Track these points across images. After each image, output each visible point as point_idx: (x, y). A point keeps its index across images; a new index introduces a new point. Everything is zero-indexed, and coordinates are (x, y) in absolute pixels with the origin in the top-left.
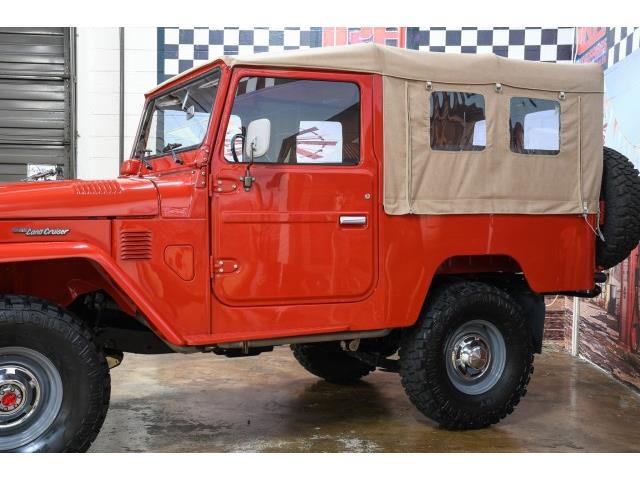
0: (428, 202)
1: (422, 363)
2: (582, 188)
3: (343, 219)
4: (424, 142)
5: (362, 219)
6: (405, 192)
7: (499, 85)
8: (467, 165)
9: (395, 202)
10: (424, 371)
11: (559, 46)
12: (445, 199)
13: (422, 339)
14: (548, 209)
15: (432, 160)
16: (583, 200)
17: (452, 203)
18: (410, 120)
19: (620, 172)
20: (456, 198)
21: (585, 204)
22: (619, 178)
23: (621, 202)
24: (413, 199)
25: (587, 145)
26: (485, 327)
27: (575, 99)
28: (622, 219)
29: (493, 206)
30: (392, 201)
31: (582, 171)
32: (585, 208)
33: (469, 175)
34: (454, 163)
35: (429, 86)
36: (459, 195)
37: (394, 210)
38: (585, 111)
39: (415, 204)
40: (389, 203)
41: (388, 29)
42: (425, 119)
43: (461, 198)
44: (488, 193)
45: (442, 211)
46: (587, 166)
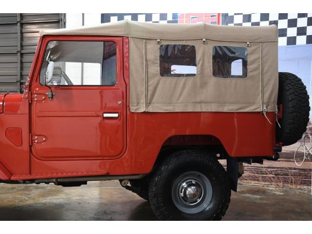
0: (158, 105)
1: (155, 194)
2: (263, 97)
3: (105, 115)
4: (156, 73)
5: (116, 115)
6: (143, 100)
7: (204, 40)
8: (184, 84)
9: (138, 105)
10: (156, 199)
12: (170, 103)
13: (155, 181)
14: (238, 109)
15: (161, 82)
16: (263, 104)
17: (174, 105)
18: (146, 60)
19: (291, 87)
20: (177, 103)
21: (265, 106)
22: (290, 91)
23: (290, 104)
24: (148, 104)
25: (266, 72)
26: (199, 175)
27: (258, 46)
28: (291, 115)
29: (201, 107)
30: (135, 105)
31: (263, 87)
32: (265, 108)
33: (186, 90)
34: (176, 84)
35: (158, 42)
36: (179, 101)
37: (136, 110)
38: (264, 52)
39: (150, 106)
40: (133, 106)
41: (212, 16)
42: (157, 60)
43: (180, 103)
44: (198, 100)
45: (167, 110)
46: (267, 84)
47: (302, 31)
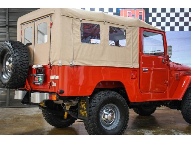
11: (189, 17)
47: (186, 24)
